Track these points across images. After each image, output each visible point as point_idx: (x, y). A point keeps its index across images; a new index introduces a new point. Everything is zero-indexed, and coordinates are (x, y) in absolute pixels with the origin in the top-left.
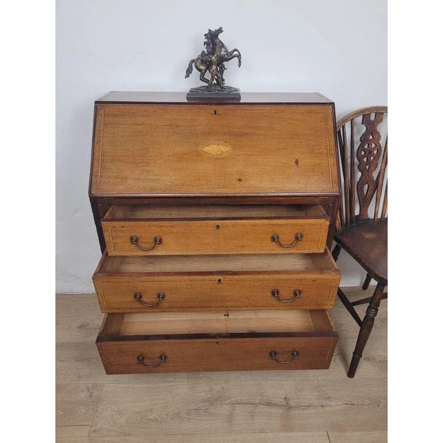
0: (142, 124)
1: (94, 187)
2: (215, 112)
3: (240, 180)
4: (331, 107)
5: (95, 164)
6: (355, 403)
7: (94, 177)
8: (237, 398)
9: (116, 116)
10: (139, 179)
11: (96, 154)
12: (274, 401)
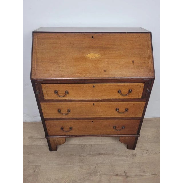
0: (57, 43)
1: (33, 75)
2: (92, 37)
3: (105, 71)
4: (150, 34)
5: (33, 63)
6: (157, 174)
7: (33, 70)
8: (102, 172)
9: (43, 39)
10: (55, 71)
11: (34, 58)
12: (119, 173)
